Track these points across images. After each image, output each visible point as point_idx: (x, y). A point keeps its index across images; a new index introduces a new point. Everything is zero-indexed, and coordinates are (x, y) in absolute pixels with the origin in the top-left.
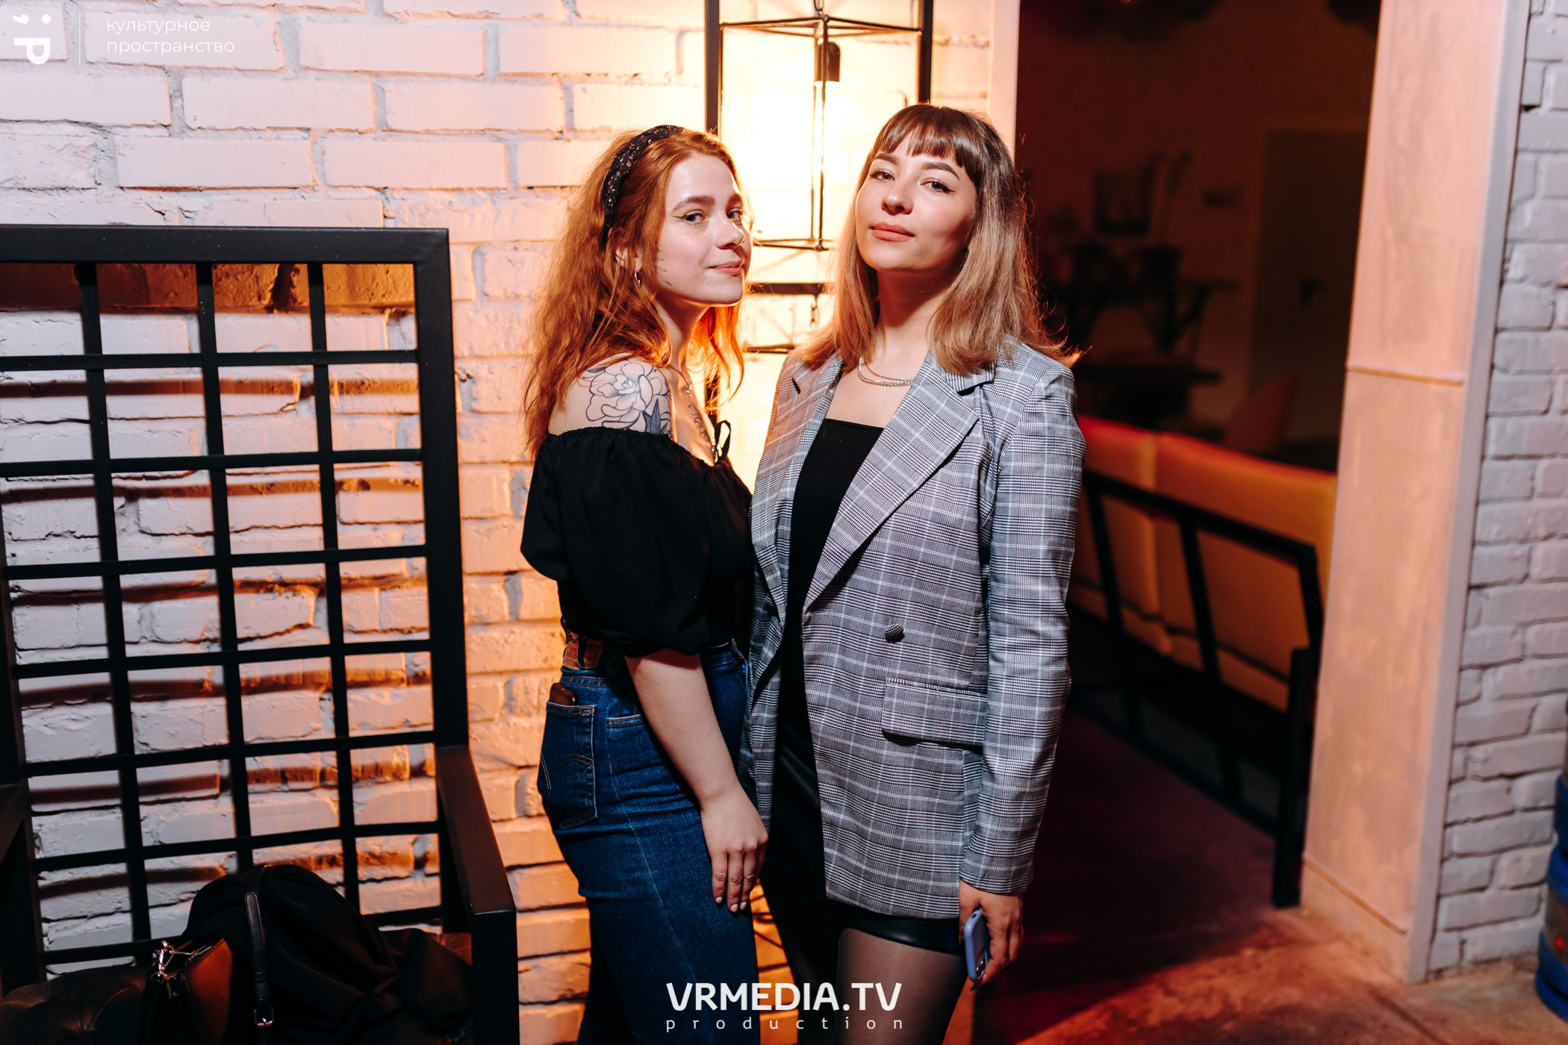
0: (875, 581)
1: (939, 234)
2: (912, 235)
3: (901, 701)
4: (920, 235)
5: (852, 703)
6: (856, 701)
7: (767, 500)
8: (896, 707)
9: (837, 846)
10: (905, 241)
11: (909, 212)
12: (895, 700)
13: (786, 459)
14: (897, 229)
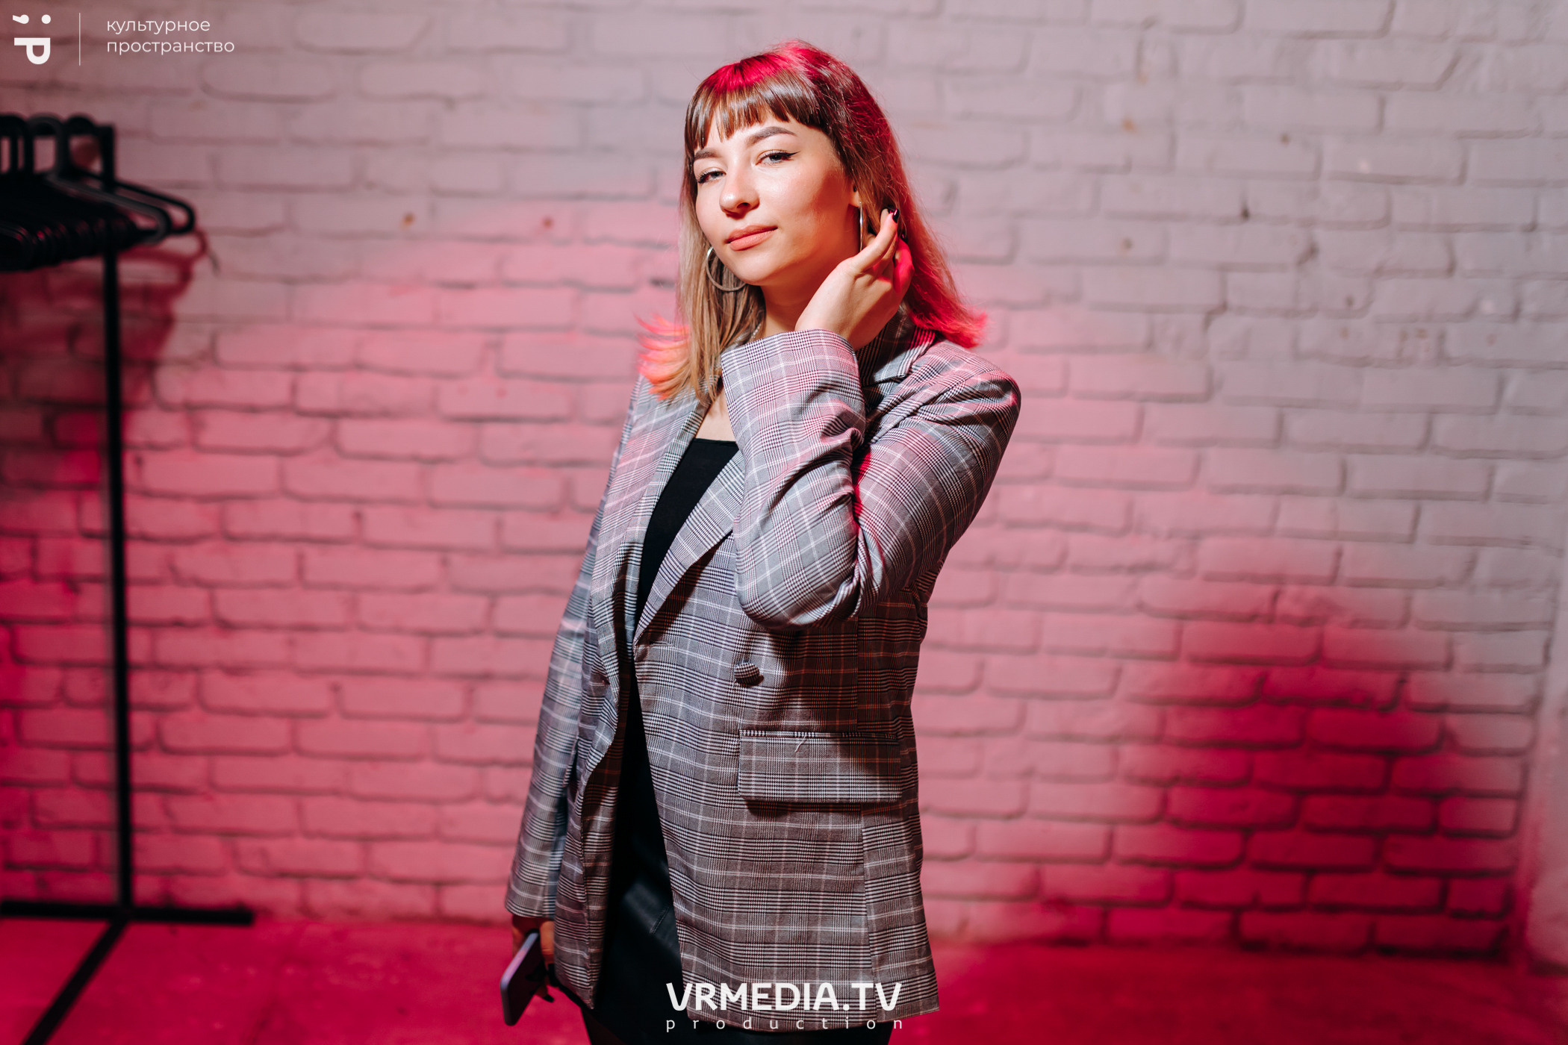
0: (724, 608)
1: (804, 211)
2: (774, 228)
3: (762, 758)
4: (782, 223)
5: (699, 765)
6: (703, 762)
7: (613, 540)
8: (757, 766)
9: (696, 950)
10: (768, 238)
11: (757, 206)
12: (754, 758)
13: (640, 490)
14: (752, 229)
